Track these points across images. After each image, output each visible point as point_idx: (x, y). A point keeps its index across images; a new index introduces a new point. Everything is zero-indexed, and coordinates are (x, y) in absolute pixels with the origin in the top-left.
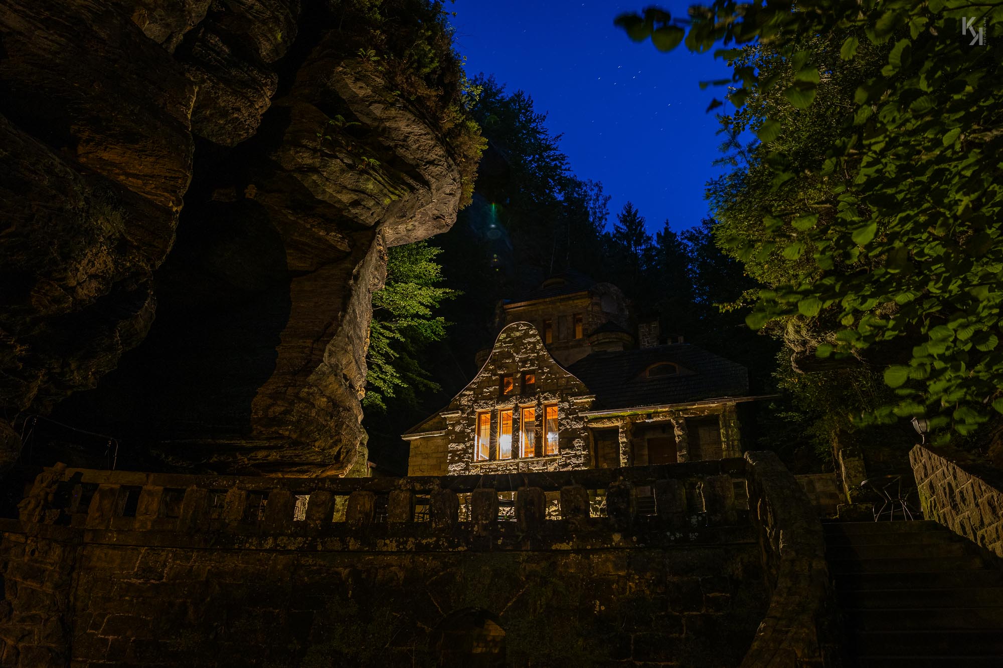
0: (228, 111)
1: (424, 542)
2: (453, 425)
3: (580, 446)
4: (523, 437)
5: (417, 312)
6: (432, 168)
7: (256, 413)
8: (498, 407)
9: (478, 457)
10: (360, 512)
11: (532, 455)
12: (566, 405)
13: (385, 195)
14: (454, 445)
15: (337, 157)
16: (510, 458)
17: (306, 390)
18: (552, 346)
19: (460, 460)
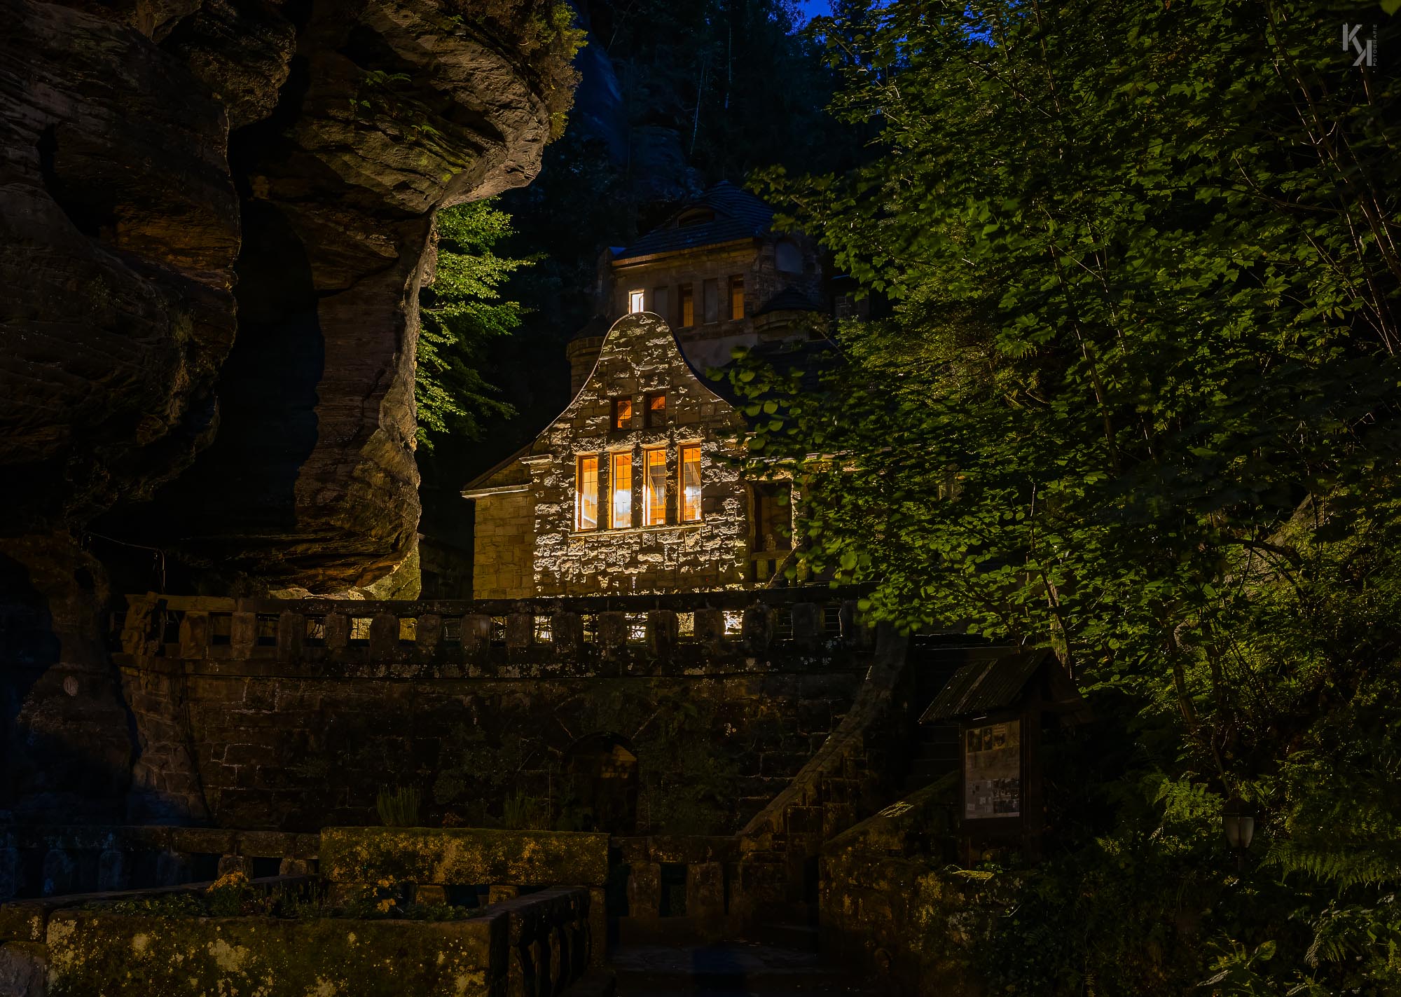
0: (238, 94)
1: (549, 668)
2: (541, 476)
3: (733, 509)
4: (647, 493)
5: (476, 294)
6: (507, 113)
7: (301, 501)
8: (609, 449)
9: (580, 524)
10: (476, 637)
11: (662, 522)
12: (713, 447)
13: (446, 170)
14: (543, 507)
15: (378, 129)
16: (629, 525)
17: (361, 467)
18: (694, 332)
19: (554, 529)
